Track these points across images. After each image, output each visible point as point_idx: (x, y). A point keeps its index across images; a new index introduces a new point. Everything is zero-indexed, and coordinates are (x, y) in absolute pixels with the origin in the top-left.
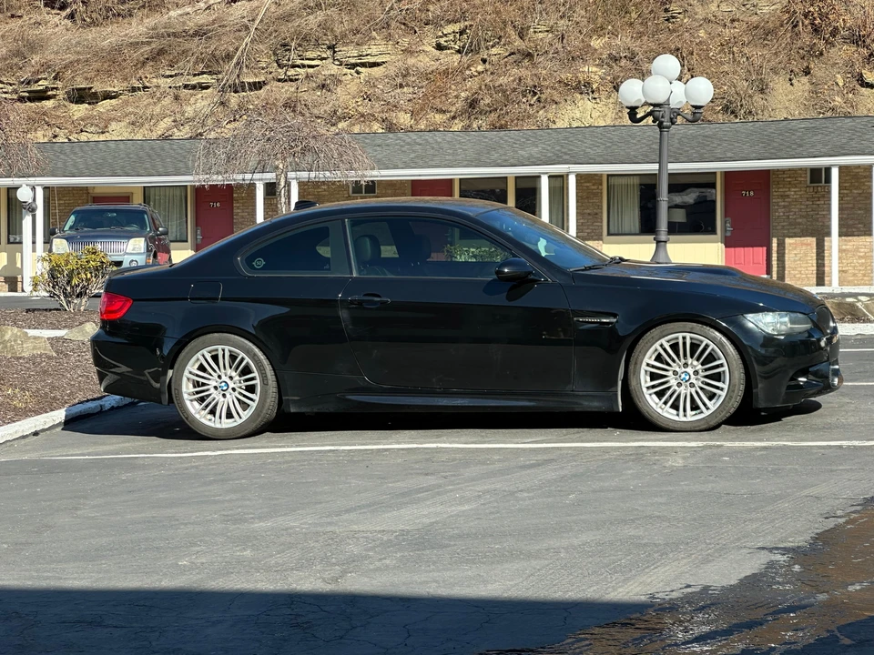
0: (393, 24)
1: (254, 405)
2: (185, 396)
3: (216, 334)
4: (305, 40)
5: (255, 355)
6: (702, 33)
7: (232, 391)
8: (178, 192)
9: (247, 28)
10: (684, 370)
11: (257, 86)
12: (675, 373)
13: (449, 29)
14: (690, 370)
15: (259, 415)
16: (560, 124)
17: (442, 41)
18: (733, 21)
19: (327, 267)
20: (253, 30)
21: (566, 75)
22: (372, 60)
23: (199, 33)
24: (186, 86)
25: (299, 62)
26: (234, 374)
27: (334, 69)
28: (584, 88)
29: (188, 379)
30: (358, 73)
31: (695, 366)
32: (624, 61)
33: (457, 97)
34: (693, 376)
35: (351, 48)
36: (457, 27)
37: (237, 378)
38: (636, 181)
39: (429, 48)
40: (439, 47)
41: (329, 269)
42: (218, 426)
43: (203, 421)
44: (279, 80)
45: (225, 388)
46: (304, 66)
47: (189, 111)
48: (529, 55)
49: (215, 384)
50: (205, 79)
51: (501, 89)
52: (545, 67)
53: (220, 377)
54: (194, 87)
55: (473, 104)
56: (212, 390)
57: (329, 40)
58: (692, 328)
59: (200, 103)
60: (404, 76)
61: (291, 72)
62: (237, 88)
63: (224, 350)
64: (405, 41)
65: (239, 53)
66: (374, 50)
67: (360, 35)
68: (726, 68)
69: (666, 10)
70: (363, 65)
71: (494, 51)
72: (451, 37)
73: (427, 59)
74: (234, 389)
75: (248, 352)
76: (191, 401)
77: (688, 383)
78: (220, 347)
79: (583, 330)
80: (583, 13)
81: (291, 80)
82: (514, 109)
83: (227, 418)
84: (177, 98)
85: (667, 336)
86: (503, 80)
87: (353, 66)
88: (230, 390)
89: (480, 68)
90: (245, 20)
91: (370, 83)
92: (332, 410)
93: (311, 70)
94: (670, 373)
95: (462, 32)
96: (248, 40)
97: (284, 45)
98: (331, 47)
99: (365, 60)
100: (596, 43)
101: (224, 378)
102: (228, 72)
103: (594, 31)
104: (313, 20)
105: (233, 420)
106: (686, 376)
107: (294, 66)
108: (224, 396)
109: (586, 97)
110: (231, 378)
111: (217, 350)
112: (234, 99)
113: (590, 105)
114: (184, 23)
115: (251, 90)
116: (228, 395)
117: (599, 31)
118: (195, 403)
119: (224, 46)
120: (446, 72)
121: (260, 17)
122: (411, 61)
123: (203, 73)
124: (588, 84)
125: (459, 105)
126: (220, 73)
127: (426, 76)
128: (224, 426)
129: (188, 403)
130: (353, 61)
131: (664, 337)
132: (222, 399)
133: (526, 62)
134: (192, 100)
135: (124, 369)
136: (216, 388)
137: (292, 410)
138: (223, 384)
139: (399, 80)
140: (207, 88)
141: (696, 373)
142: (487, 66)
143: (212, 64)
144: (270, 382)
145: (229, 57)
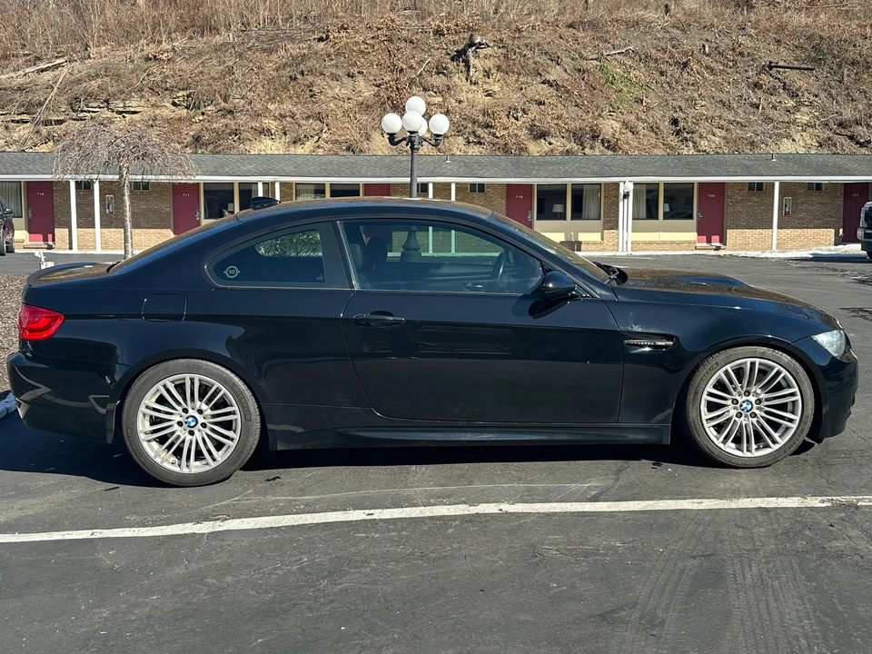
0: (146, 89)
1: (231, 445)
2: (142, 436)
3: (182, 361)
4: (91, 96)
5: (234, 385)
6: (332, 105)
7: (201, 428)
8: (14, 185)
9: (52, 87)
10: (745, 398)
11: (60, 122)
12: (735, 402)
13: (180, 94)
14: (752, 399)
15: (239, 456)
16: (252, 153)
17: (176, 100)
18: (348, 99)
19: (321, 278)
20: (56, 88)
21: (254, 124)
22: (132, 110)
23: (20, 89)
24: (13, 121)
25: (86, 109)
26: (204, 407)
27: (109, 114)
28: (265, 132)
29: (144, 415)
30: (124, 117)
31: (760, 394)
32: (288, 119)
33: (187, 134)
34: (755, 406)
35: (118, 102)
36: (185, 93)
37: (209, 412)
38: (313, 187)
39: (168, 105)
40: (174, 104)
41: (323, 281)
42: (186, 470)
43: (166, 465)
44: (74, 119)
45: (193, 424)
46: (89, 112)
47: (16, 136)
48: (231, 112)
49: (179, 419)
50: (25, 117)
51: (214, 130)
52: (242, 119)
53: (185, 411)
54: (18, 122)
55: (197, 139)
56: (176, 427)
57: (104, 97)
58: (764, 353)
59: (23, 131)
60: (154, 120)
61: (81, 115)
62: (47, 123)
63: (193, 379)
64: (153, 99)
65: (47, 102)
66: (134, 104)
67: (125, 94)
68: (347, 125)
69: (311, 91)
70: (128, 112)
71: (209, 108)
72: (181, 99)
73: (167, 111)
74: (204, 425)
75: (225, 382)
76: (149, 441)
77: (749, 414)
78: (188, 376)
79: (635, 354)
80: (262, 89)
81: (81, 120)
82: (225, 143)
83: (197, 459)
84: (7, 128)
85: (733, 361)
86: (215, 125)
87: (121, 113)
88: (199, 426)
89: (201, 118)
90: (51, 82)
91: (132, 123)
92: (329, 446)
93: (94, 114)
94: (729, 402)
95: (188, 96)
96: (53, 94)
97: (75, 98)
98: (107, 101)
99: (128, 109)
100: (271, 107)
101: (191, 412)
102: (41, 114)
103: (269, 99)
104: (94, 84)
105: (204, 462)
106: (746, 406)
107: (82, 111)
108: (192, 433)
109: (267, 137)
110: (200, 412)
111: (184, 379)
112: (44, 130)
113: (270, 142)
114: (11, 83)
115: (56, 125)
116: (197, 433)
117: (272, 100)
118: (154, 444)
119: (37, 98)
120: (180, 119)
121: (60, 80)
122: (158, 112)
123: (24, 113)
124: (269, 130)
125: (189, 139)
126: (35, 113)
127: (168, 121)
128: (194, 471)
129: (145, 444)
130: (121, 109)
131: (730, 363)
132: (189, 437)
133: (229, 116)
134: (17, 129)
135: (44, 389)
136: (180, 424)
137: (279, 448)
138: (190, 419)
139: (151, 122)
140: (27, 122)
141: (759, 401)
142: (205, 117)
143: (29, 108)
144: (253, 417)
145: (40, 104)
